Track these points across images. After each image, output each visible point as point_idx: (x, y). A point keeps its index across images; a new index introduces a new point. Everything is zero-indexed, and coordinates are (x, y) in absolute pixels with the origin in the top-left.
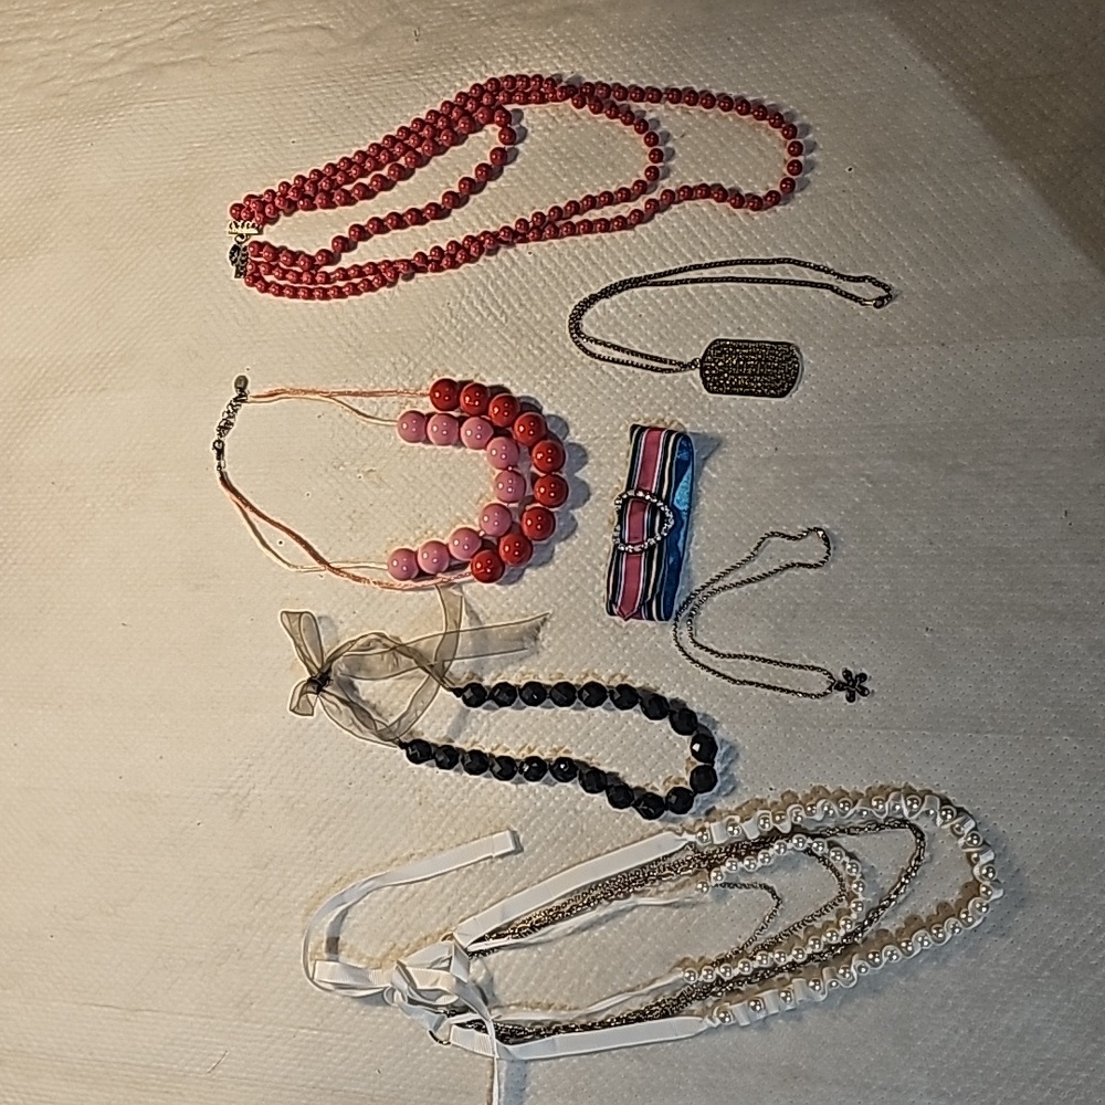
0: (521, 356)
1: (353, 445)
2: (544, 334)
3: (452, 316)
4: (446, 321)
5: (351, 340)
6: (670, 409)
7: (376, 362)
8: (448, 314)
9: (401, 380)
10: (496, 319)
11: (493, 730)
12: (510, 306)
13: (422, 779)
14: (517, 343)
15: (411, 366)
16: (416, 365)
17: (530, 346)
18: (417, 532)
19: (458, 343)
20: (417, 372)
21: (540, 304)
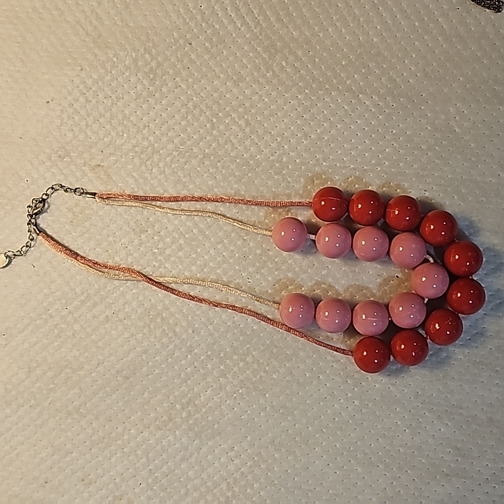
0: (273, 72)
1: (81, 137)
2: (300, 53)
3: (203, 21)
4: (196, 25)
5: (90, 28)
6: (429, 149)
7: (116, 55)
8: (199, 17)
9: (141, 78)
10: (249, 28)
11: (205, 449)
12: (266, 18)
13: (123, 488)
14: (269, 58)
15: (154, 64)
16: (159, 65)
17: (284, 63)
18: (143, 236)
19: (207, 48)
20: (159, 72)
21: (299, 21)
